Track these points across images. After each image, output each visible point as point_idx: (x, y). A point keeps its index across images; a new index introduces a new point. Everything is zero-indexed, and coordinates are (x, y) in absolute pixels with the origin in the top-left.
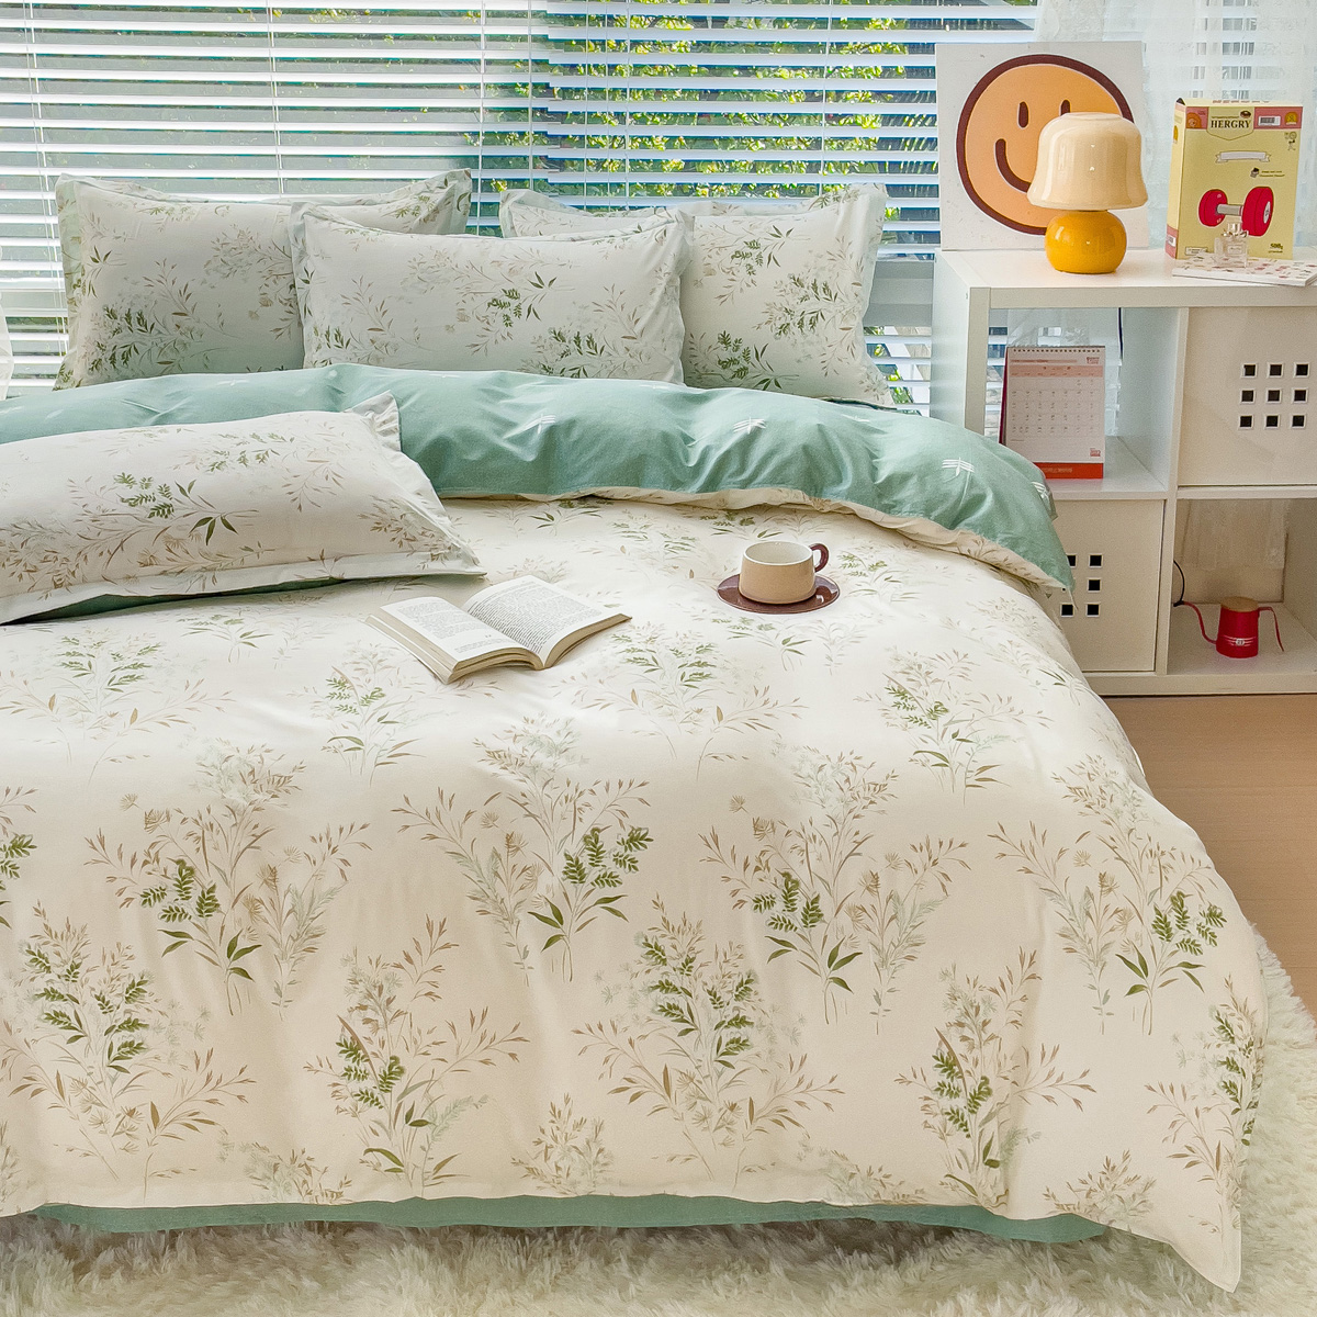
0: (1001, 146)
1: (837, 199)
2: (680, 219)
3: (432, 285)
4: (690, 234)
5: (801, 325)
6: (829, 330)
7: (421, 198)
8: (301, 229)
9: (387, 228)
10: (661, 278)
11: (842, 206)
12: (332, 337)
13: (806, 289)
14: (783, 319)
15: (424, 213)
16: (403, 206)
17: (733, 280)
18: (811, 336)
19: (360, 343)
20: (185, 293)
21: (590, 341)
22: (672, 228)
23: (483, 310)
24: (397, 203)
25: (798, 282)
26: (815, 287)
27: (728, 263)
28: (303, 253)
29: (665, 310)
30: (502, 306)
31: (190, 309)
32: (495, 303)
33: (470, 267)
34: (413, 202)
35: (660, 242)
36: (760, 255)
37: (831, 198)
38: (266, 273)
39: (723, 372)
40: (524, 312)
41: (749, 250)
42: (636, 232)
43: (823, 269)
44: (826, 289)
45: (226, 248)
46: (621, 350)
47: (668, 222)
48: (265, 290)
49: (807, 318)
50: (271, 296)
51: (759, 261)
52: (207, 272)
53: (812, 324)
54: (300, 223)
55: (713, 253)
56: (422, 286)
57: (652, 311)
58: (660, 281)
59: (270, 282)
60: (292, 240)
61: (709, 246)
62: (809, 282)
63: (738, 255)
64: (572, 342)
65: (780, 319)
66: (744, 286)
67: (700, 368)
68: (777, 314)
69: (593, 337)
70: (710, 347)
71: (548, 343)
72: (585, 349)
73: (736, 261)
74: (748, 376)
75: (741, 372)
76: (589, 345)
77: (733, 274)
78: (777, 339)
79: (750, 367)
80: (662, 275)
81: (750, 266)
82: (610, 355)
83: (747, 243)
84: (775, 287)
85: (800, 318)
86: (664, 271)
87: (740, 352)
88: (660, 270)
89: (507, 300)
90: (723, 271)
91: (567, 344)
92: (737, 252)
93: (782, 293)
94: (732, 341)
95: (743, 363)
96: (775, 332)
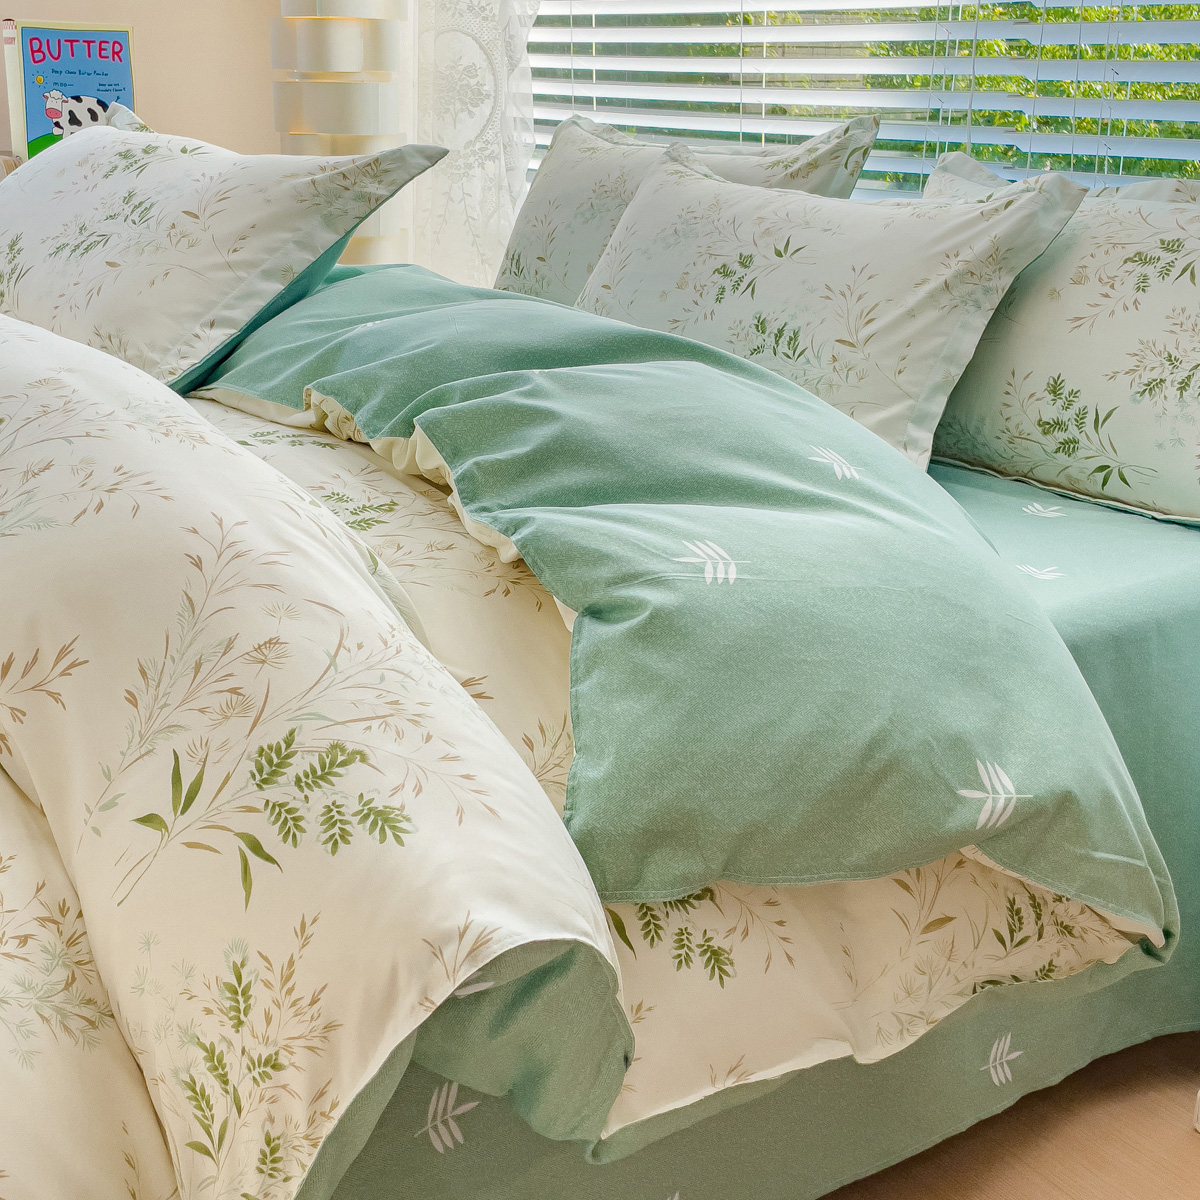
3: (682, 239)
14: (1158, 370)
15: (798, 166)
17: (1107, 296)
20: (552, 235)
21: (794, 339)
22: (1028, 197)
23: (706, 278)
27: (1114, 269)
30: (727, 274)
31: (549, 254)
33: (731, 221)
35: (987, 215)
39: (1043, 439)
40: (744, 285)
41: (1160, 253)
51: (1166, 271)
52: (576, 215)
55: (1100, 252)
56: (671, 240)
57: (904, 310)
58: (946, 271)
64: (773, 336)
65: (1153, 369)
66: (1119, 308)
67: (1011, 425)
68: (1152, 360)
69: (801, 333)
70: (1032, 395)
71: (745, 331)
72: (783, 347)
73: (1130, 266)
74: (1081, 453)
75: (1069, 446)
76: (789, 343)
77: (1112, 287)
78: (1135, 400)
79: (1082, 438)
80: (953, 262)
81: (1145, 278)
82: (808, 361)
83: (1163, 242)
84: (1168, 317)
85: (1186, 374)
86: (959, 258)
87: (1071, 413)
88: (957, 255)
89: (736, 267)
90: (1100, 280)
91: (765, 336)
92: (1139, 253)
93: (1174, 328)
94: (1066, 392)
95: (1073, 432)
96: (1136, 388)
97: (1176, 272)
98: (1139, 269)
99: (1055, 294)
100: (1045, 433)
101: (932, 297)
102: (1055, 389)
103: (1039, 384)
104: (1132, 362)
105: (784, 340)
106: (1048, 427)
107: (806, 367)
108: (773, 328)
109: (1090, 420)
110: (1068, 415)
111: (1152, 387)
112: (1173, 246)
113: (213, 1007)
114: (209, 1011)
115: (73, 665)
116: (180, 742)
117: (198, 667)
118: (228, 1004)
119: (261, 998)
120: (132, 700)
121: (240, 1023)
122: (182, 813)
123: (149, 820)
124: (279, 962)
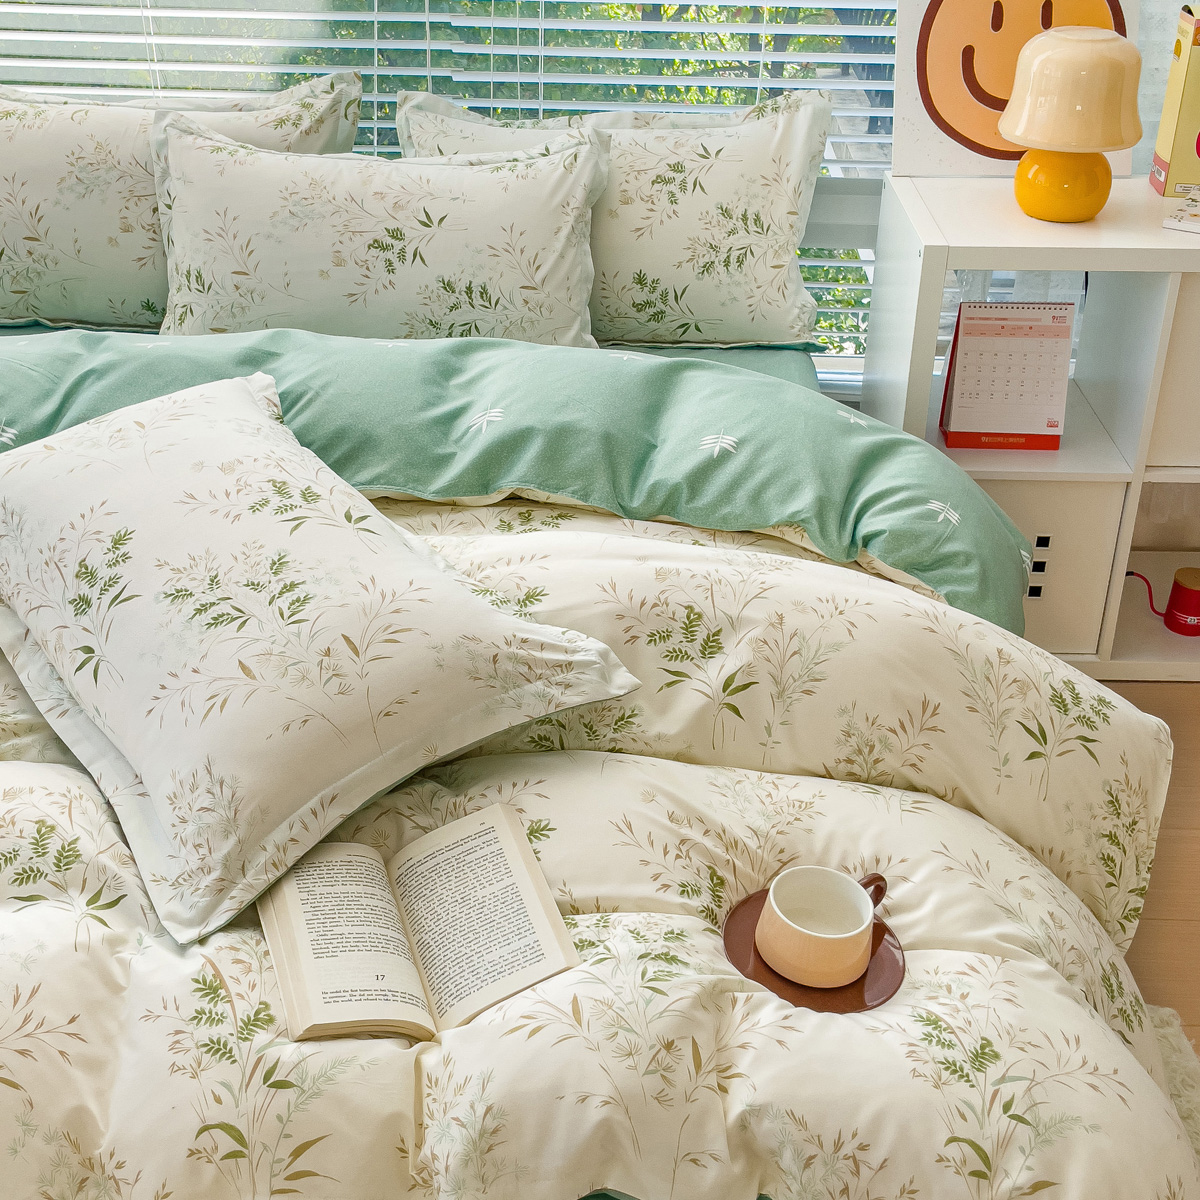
0: (968, 53)
1: (775, 110)
2: (594, 139)
3: (306, 220)
4: (605, 156)
5: (727, 263)
6: (759, 269)
7: (304, 106)
8: (164, 143)
9: (261, 145)
10: (567, 214)
11: (781, 119)
12: (193, 279)
13: (734, 221)
14: (707, 256)
15: (306, 124)
16: (283, 114)
17: (652, 210)
18: (738, 276)
19: (223, 288)
20: (36, 215)
21: (484, 292)
22: (584, 149)
23: (363, 254)
24: (276, 111)
25: (726, 213)
26: (745, 218)
27: (647, 190)
28: (166, 173)
29: (571, 253)
30: (384, 248)
31: (42, 234)
32: (377, 244)
33: (349, 199)
34: (295, 110)
35: (568, 169)
36: (684, 181)
37: (770, 108)
38: (126, 194)
39: (637, 315)
40: (409, 256)
41: (672, 174)
42: (544, 155)
43: (756, 196)
44: (757, 220)
45: (81, 163)
46: (519, 302)
47: (580, 144)
48: (125, 213)
49: (735, 254)
50: (131, 221)
51: (683, 188)
52: (60, 191)
53: (740, 262)
54: (163, 136)
55: (631, 178)
56: (294, 222)
57: (557, 254)
58: (568, 218)
59: (131, 204)
60: (154, 157)
61: (627, 169)
62: (738, 213)
63: (660, 180)
64: (463, 293)
65: (704, 255)
66: (665, 218)
67: (612, 311)
68: (701, 250)
69: (487, 287)
70: (624, 288)
71: (435, 294)
72: (477, 301)
73: (657, 187)
74: (666, 320)
75: (658, 316)
76: (482, 297)
77: (653, 203)
78: (699, 279)
79: (668, 310)
80: (569, 210)
81: (673, 195)
82: (506, 308)
83: (669, 166)
84: (700, 219)
85: (726, 255)
86: (572, 206)
87: (657, 294)
88: (568, 204)
89: (390, 241)
90: (642, 199)
91: (457, 295)
92: (658, 176)
93: (707, 226)
94: (649, 281)
95: (660, 306)
96: (697, 271)
97: (690, 186)
98: (666, 188)
99: (613, 214)
100: (639, 311)
101: (568, 239)
102: (640, 280)
103: (628, 279)
104: (689, 254)
105: (476, 295)
106: (639, 307)
107: (506, 312)
108: (461, 286)
109: (671, 296)
110: (653, 297)
111: (708, 267)
112: (678, 168)
113: (1107, 815)
114: (1105, 818)
115: (936, 708)
116: (1017, 715)
117: (988, 679)
118: (1112, 809)
119: (1123, 797)
120: (972, 710)
121: (1119, 814)
122: (1046, 744)
123: (1033, 756)
124: (1122, 779)
